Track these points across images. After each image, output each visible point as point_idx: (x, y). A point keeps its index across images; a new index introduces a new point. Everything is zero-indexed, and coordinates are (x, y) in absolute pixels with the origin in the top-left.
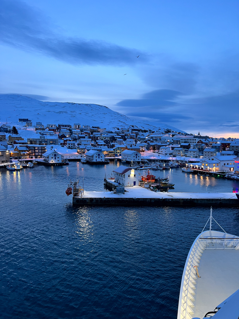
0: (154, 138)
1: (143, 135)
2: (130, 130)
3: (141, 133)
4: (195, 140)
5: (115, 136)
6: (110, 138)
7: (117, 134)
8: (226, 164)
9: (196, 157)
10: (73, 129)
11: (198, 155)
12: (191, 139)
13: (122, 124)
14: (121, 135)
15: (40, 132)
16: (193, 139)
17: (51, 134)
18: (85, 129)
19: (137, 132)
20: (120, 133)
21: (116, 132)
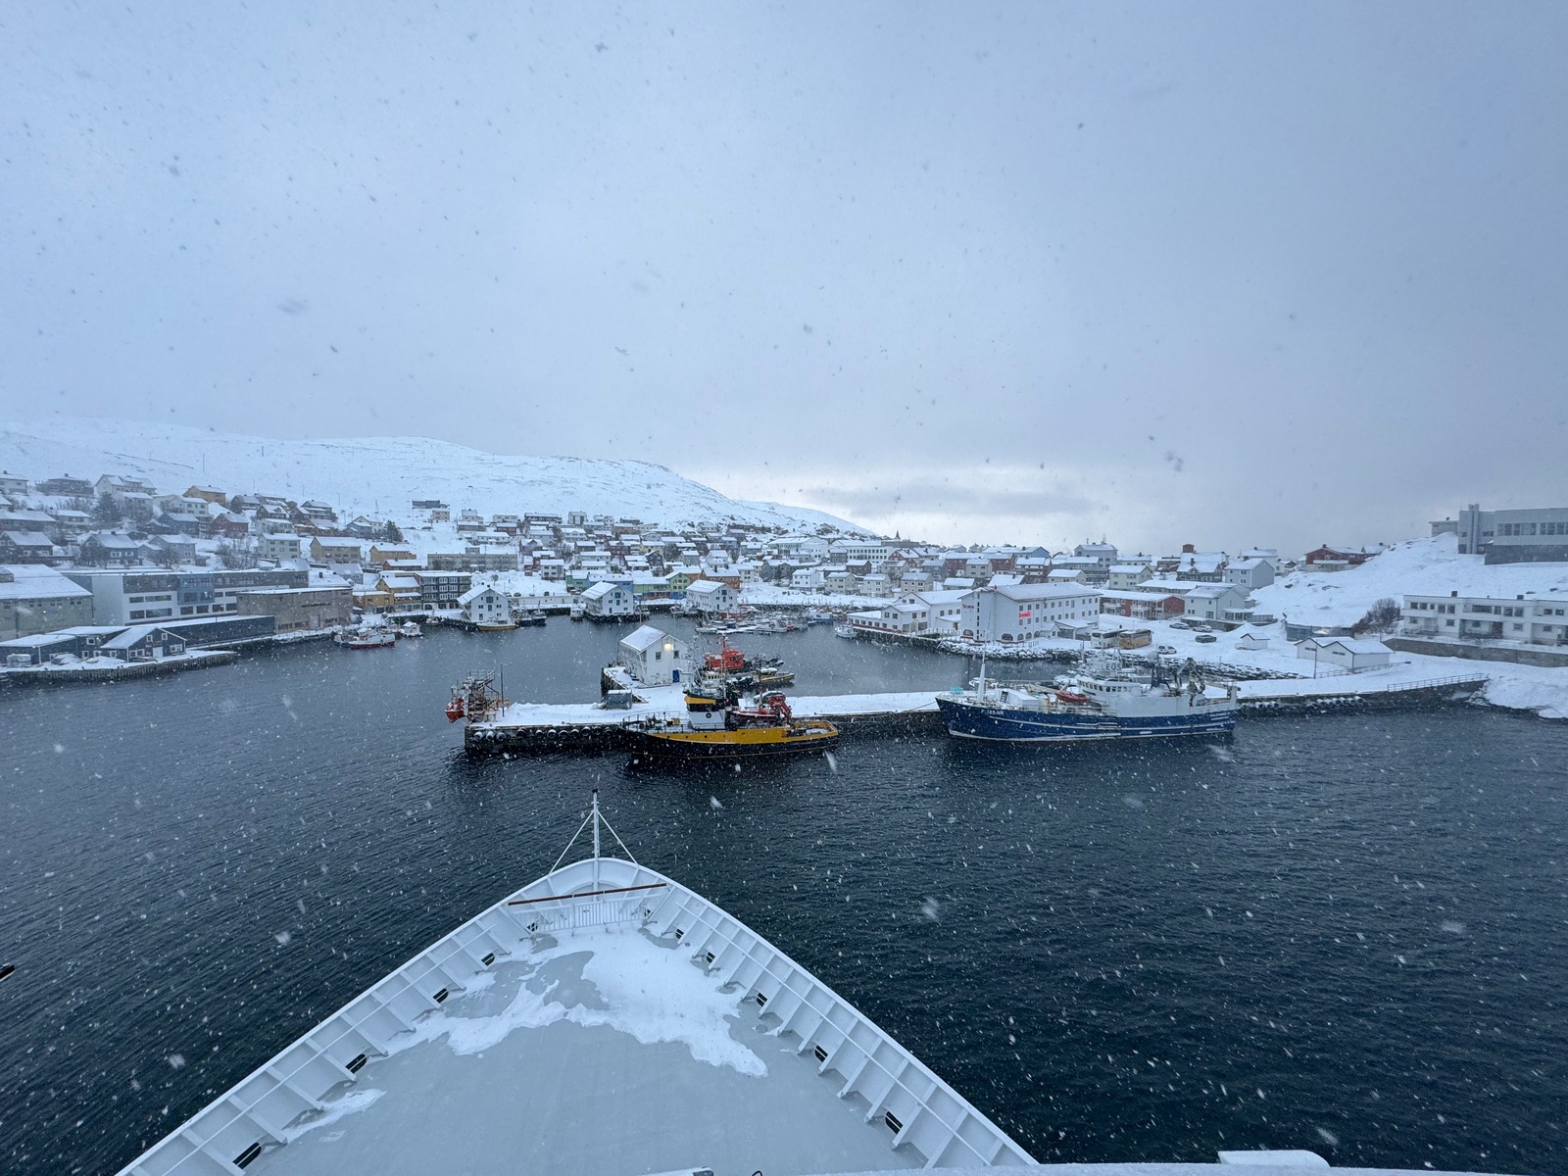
0: (784, 548)
1: (755, 540)
2: (724, 529)
3: (751, 535)
4: (885, 551)
5: (678, 545)
6: (665, 548)
7: (686, 539)
8: (946, 612)
9: (884, 596)
10: (564, 527)
11: (887, 591)
12: (876, 549)
13: (703, 511)
14: (695, 542)
15: (470, 536)
16: (879, 549)
17: (501, 540)
18: (599, 526)
19: (742, 531)
20: (695, 536)
21: (683, 532)
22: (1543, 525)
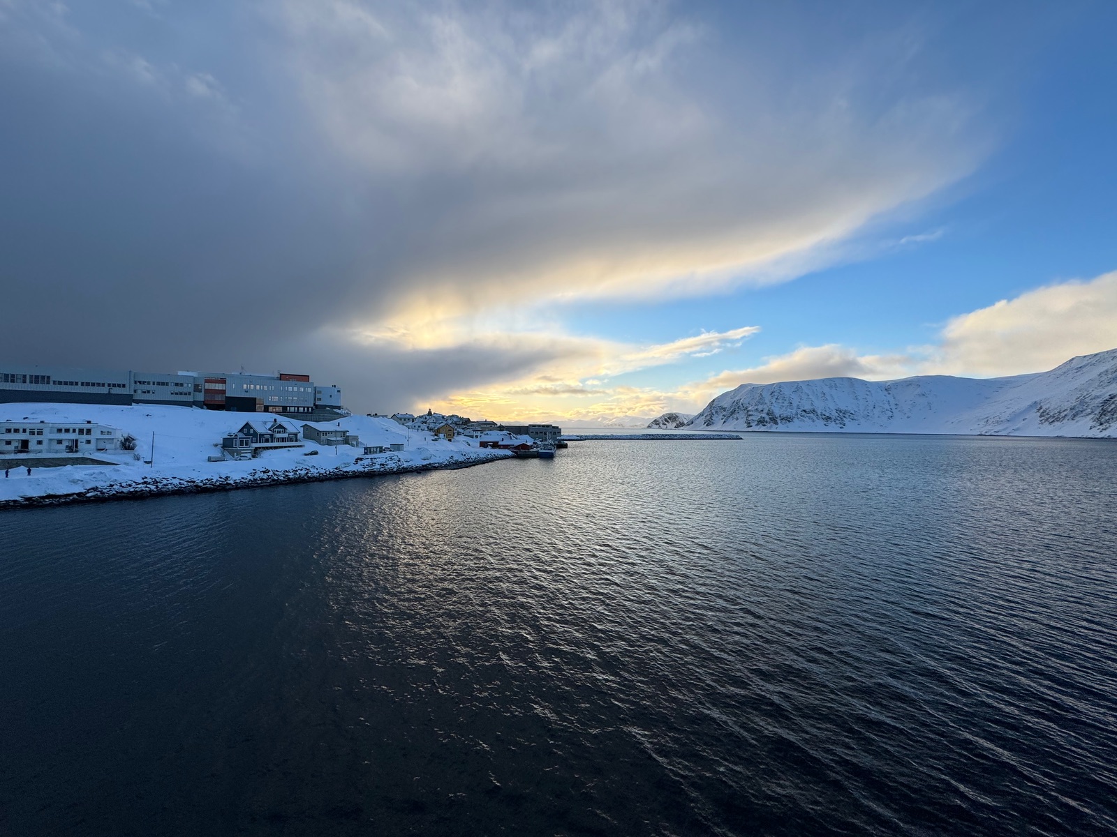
22: (31, 376)
